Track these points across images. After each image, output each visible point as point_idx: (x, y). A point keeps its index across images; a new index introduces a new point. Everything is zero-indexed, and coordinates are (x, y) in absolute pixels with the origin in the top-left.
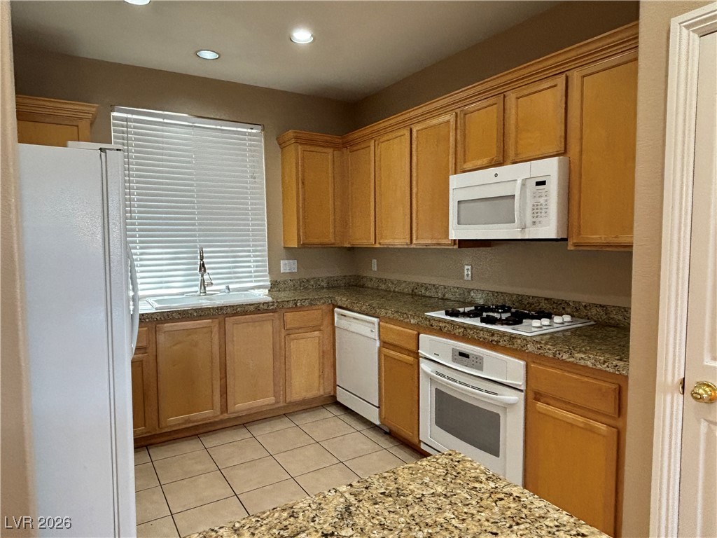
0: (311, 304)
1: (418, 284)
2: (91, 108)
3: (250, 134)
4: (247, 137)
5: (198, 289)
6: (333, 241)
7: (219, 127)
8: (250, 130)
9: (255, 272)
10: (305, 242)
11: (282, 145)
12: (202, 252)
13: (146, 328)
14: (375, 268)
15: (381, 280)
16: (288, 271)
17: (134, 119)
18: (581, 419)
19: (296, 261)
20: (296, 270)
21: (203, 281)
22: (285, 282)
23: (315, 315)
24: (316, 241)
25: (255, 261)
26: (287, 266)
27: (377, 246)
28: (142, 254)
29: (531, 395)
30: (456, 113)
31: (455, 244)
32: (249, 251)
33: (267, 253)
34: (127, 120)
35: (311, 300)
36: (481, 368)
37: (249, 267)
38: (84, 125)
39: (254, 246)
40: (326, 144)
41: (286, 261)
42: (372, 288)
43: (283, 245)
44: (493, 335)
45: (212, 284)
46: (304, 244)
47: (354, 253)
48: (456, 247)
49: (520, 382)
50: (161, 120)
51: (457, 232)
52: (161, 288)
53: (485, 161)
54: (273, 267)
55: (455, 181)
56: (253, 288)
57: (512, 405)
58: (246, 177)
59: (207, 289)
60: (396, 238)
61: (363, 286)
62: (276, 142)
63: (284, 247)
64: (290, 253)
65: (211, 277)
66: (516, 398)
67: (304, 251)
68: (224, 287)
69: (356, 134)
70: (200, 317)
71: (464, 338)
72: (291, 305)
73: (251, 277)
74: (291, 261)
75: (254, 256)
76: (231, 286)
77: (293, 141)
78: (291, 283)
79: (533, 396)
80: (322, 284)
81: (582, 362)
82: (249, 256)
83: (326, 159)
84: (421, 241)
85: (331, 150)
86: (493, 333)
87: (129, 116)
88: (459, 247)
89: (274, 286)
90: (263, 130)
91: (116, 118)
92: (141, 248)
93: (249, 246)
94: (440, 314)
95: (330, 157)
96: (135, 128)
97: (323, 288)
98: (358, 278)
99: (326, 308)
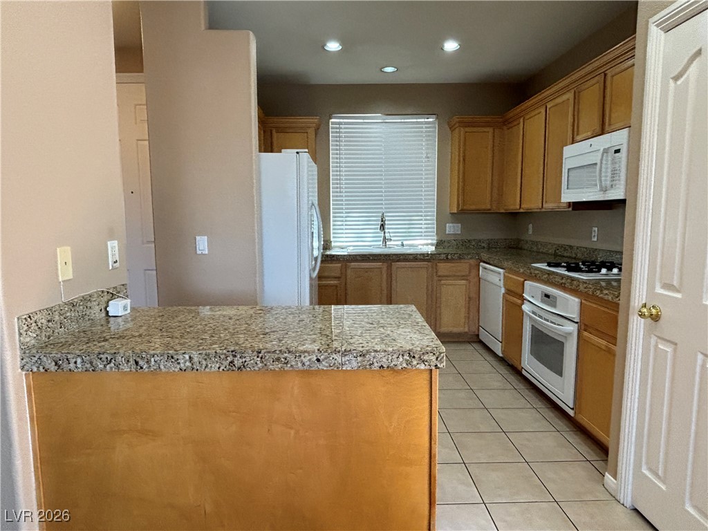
0: (460, 259)
1: (559, 245)
2: (316, 120)
3: (426, 123)
4: (424, 126)
5: (381, 243)
6: (489, 207)
7: (403, 121)
8: (426, 120)
9: (425, 232)
10: (465, 208)
11: (452, 128)
12: (383, 216)
13: (340, 265)
14: (530, 232)
15: (533, 242)
16: (451, 233)
17: (344, 122)
18: (604, 342)
19: (460, 225)
20: (460, 232)
21: (385, 237)
22: (449, 242)
23: (463, 267)
24: (473, 207)
25: (425, 224)
26: (452, 228)
27: (522, 210)
28: (346, 217)
29: (583, 327)
30: (575, 92)
31: (569, 207)
32: (421, 216)
33: (435, 218)
34: (340, 123)
35: (460, 255)
36: (554, 306)
37: (421, 228)
38: (311, 132)
39: (425, 212)
40: (487, 124)
41: (451, 225)
42: (527, 250)
43: (448, 211)
44: (562, 279)
45: (391, 240)
46: (462, 210)
47: (515, 217)
48: (570, 209)
49: (575, 315)
50: (362, 121)
51: (568, 196)
52: (358, 241)
53: (589, 134)
54: (440, 228)
55: (569, 151)
56: (423, 245)
57: (570, 334)
58: (422, 157)
59: (387, 243)
60: (532, 203)
61: (521, 249)
62: (447, 126)
63: (451, 213)
64: (455, 217)
65: (391, 235)
66: (571, 328)
67: (461, 215)
68: (400, 243)
69: (511, 114)
71: (548, 282)
72: (443, 256)
73: (421, 236)
74: (455, 225)
75: (426, 220)
76: (405, 243)
77: (457, 125)
78: (455, 243)
79: (583, 326)
80: (483, 245)
81: (606, 297)
82: (421, 220)
83: (487, 136)
84: (549, 206)
85: (491, 130)
86: (573, 279)
87: (341, 120)
88: (573, 209)
89: (439, 244)
90: (437, 118)
91: (333, 123)
92: (346, 213)
93: (421, 212)
94: (543, 266)
96: (345, 128)
97: (484, 248)
98: (519, 241)
99: (473, 262)
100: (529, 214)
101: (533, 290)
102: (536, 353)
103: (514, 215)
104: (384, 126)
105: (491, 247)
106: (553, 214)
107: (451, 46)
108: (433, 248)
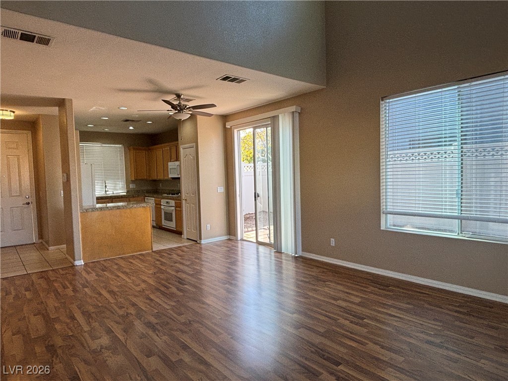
1: (169, 189)
3: (119, 147)
6: (146, 178)
7: (108, 146)
12: (105, 182)
14: (161, 186)
15: (162, 189)
16: (132, 188)
17: (85, 145)
18: (179, 209)
19: (135, 185)
20: (135, 187)
21: (106, 190)
22: (131, 191)
24: (140, 178)
25: (121, 185)
26: (131, 186)
27: (157, 179)
31: (171, 179)
33: (125, 182)
34: (83, 146)
36: (169, 204)
39: (121, 180)
43: (130, 179)
44: (171, 197)
46: (136, 179)
47: (155, 182)
49: (174, 205)
51: (171, 176)
53: (174, 160)
54: (128, 186)
55: (170, 164)
56: (121, 193)
57: (173, 210)
58: (118, 160)
59: (107, 192)
60: (161, 177)
61: (159, 191)
62: (127, 149)
64: (133, 182)
65: (109, 189)
66: (173, 208)
68: (112, 192)
69: (150, 148)
70: (105, 199)
71: (167, 199)
72: (132, 196)
73: (121, 189)
74: (133, 185)
75: (121, 183)
76: (114, 192)
77: (132, 149)
78: (134, 191)
79: (176, 207)
80: (145, 191)
84: (166, 178)
85: (144, 151)
89: (128, 192)
90: (123, 146)
93: (119, 180)
94: (166, 195)
95: (144, 153)
98: (157, 189)
99: (142, 197)
100: (160, 181)
101: (163, 202)
102: (166, 219)
103: (155, 181)
104: (101, 147)
105: (148, 192)
106: (167, 180)
107: (131, 128)
108: (125, 194)
